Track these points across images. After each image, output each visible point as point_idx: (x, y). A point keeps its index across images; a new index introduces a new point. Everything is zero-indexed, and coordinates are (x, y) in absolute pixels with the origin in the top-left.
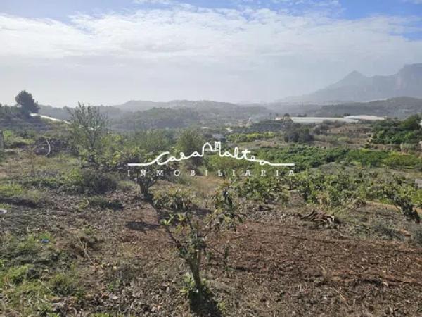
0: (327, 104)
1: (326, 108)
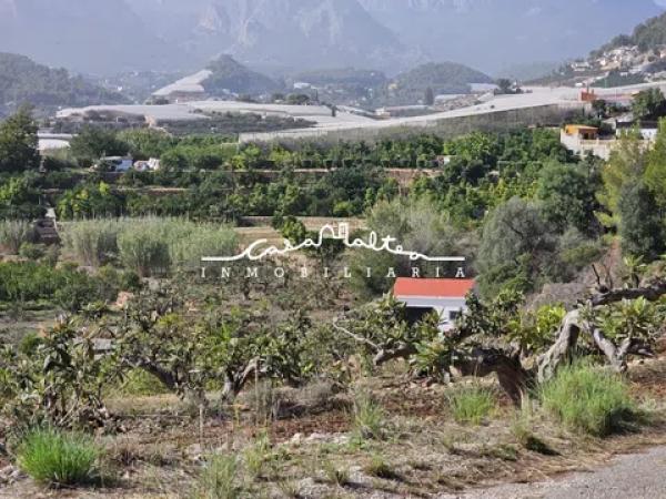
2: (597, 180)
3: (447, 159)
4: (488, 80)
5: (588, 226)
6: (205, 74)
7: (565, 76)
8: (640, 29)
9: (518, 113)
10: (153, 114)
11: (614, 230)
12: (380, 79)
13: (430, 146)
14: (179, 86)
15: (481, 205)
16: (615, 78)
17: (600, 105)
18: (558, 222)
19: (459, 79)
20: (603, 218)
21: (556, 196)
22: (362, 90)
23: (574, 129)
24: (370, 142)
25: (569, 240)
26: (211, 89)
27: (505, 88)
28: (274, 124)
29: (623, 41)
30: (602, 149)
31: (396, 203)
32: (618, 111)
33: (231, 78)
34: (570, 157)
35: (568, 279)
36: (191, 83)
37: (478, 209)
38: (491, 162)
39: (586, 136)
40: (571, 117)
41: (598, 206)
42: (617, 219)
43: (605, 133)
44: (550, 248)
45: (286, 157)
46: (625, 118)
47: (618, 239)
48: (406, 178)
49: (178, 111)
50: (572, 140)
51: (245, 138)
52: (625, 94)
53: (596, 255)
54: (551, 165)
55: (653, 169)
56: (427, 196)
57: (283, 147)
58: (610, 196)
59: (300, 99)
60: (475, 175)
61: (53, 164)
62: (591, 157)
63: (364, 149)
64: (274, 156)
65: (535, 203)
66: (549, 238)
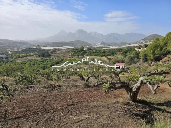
2: (139, 53)
3: (123, 51)
4: (128, 43)
5: (138, 58)
6: (100, 43)
7: (136, 43)
8: (144, 38)
9: (131, 46)
10: (95, 47)
11: (141, 58)
12: (117, 44)
13: (121, 50)
14: (98, 44)
15: (126, 55)
16: (141, 43)
17: (140, 46)
18: (134, 57)
19: (125, 43)
20: (140, 57)
21: (134, 55)
22: (115, 44)
23: (137, 48)
24: (115, 49)
25: (136, 59)
26: (101, 44)
27: (130, 44)
28: (106, 47)
29: (142, 40)
30: (140, 50)
31: (117, 55)
32: (142, 46)
33: (103, 43)
34: (136, 51)
35: (135, 63)
36: (99, 44)
37: (126, 56)
38: (128, 51)
39: (138, 49)
40: (137, 47)
41: (139, 56)
42: (141, 57)
43: (140, 48)
44: (134, 60)
46: (142, 47)
47: (141, 59)
48: (119, 53)
49: (98, 46)
50: (136, 49)
51: (103, 49)
52: (143, 45)
53: (139, 61)
54: (134, 51)
55: (146, 52)
56: (120, 54)
57: (106, 49)
58: (141, 55)
59: (109, 45)
60: (126, 52)
61: (85, 51)
62: (139, 51)
63: (115, 50)
64: (106, 50)
65: (132, 55)
66: (133, 59)
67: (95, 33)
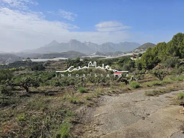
0: (45, 53)
1: (45, 55)
2: (135, 62)
3: (119, 61)
4: (123, 53)
5: (134, 67)
6: (96, 53)
7: (131, 52)
8: (139, 47)
9: (126, 56)
10: (91, 57)
11: (136, 67)
12: (112, 53)
13: (117, 59)
14: (93, 54)
15: (123, 65)
16: (136, 52)
17: (135, 55)
18: (131, 67)
19: (120, 53)
20: (135, 66)
21: (130, 64)
22: (111, 54)
23: (132, 57)
25: (132, 68)
26: (96, 54)
27: (125, 53)
28: (102, 58)
29: (137, 49)
30: (135, 59)
31: (114, 65)
32: (137, 55)
33: (98, 53)
34: (132, 60)
35: (132, 72)
36: (94, 54)
37: (122, 66)
38: (124, 61)
39: (133, 58)
40: (132, 56)
41: (135, 65)
42: (137, 66)
43: (135, 58)
44: (130, 69)
45: (103, 61)
46: (137, 56)
47: (137, 68)
48: (115, 63)
49: (93, 57)
50: (132, 58)
51: (100, 59)
52: (137, 54)
53: (135, 70)
54: (130, 61)
55: (140, 61)
56: (117, 64)
58: (136, 64)
59: (105, 55)
60: (122, 62)
61: (81, 62)
62: (134, 60)
63: (111, 60)
65: (128, 65)
66: (130, 68)
67: (90, 43)
